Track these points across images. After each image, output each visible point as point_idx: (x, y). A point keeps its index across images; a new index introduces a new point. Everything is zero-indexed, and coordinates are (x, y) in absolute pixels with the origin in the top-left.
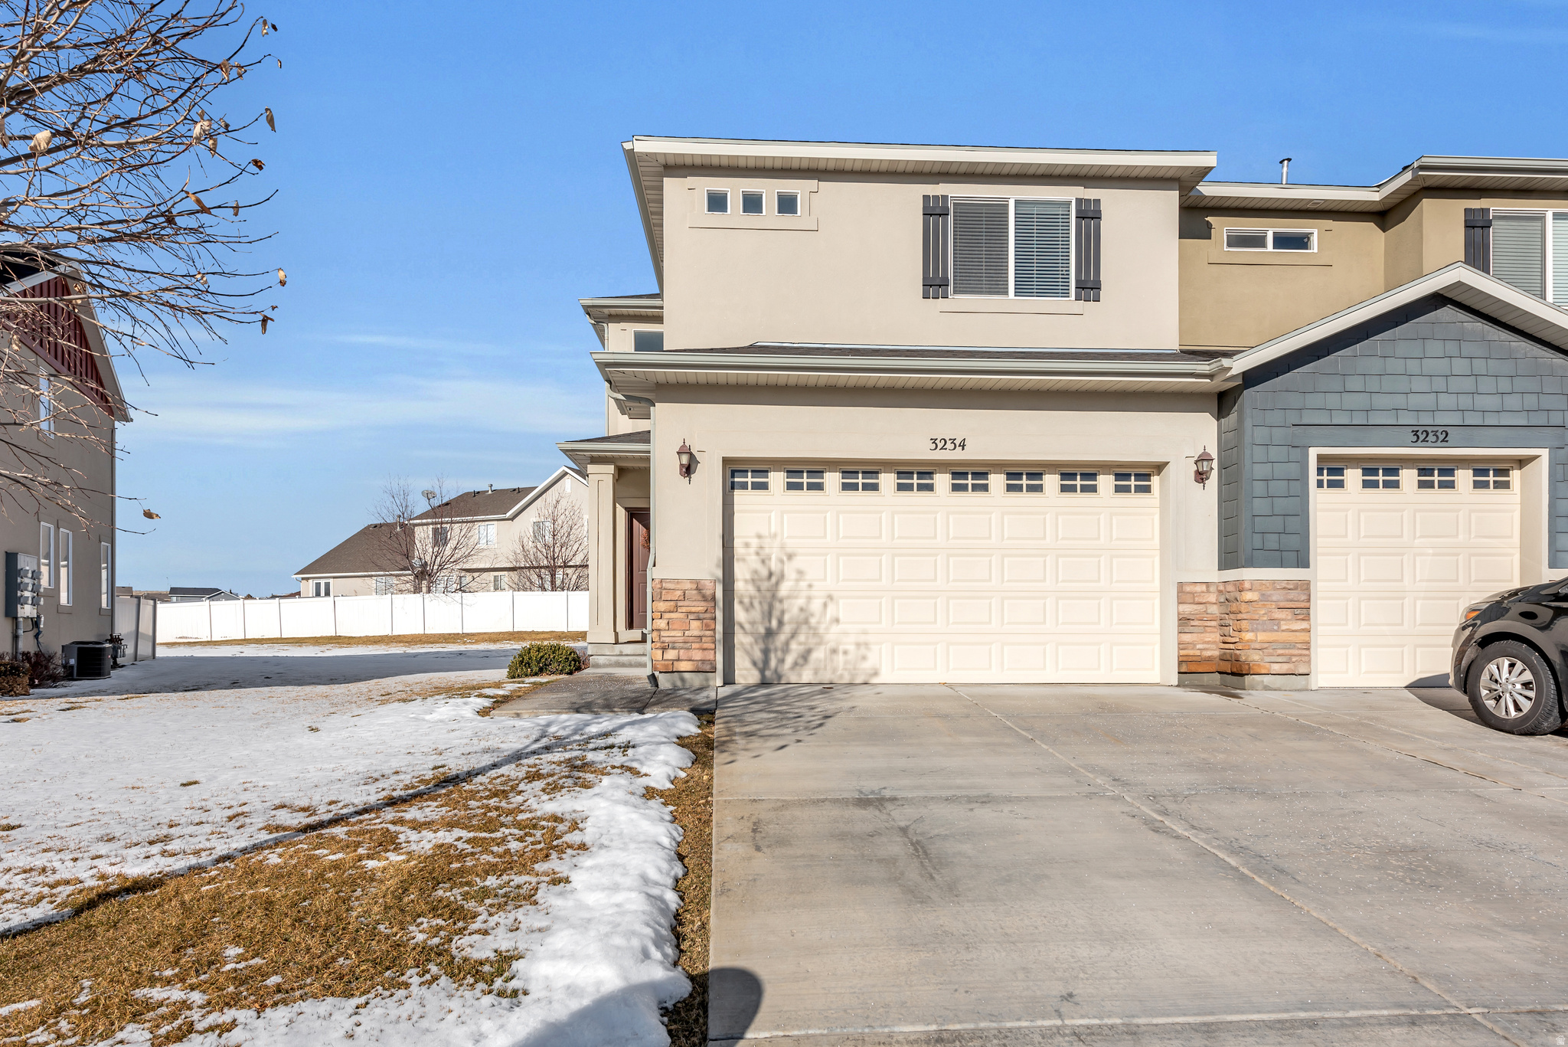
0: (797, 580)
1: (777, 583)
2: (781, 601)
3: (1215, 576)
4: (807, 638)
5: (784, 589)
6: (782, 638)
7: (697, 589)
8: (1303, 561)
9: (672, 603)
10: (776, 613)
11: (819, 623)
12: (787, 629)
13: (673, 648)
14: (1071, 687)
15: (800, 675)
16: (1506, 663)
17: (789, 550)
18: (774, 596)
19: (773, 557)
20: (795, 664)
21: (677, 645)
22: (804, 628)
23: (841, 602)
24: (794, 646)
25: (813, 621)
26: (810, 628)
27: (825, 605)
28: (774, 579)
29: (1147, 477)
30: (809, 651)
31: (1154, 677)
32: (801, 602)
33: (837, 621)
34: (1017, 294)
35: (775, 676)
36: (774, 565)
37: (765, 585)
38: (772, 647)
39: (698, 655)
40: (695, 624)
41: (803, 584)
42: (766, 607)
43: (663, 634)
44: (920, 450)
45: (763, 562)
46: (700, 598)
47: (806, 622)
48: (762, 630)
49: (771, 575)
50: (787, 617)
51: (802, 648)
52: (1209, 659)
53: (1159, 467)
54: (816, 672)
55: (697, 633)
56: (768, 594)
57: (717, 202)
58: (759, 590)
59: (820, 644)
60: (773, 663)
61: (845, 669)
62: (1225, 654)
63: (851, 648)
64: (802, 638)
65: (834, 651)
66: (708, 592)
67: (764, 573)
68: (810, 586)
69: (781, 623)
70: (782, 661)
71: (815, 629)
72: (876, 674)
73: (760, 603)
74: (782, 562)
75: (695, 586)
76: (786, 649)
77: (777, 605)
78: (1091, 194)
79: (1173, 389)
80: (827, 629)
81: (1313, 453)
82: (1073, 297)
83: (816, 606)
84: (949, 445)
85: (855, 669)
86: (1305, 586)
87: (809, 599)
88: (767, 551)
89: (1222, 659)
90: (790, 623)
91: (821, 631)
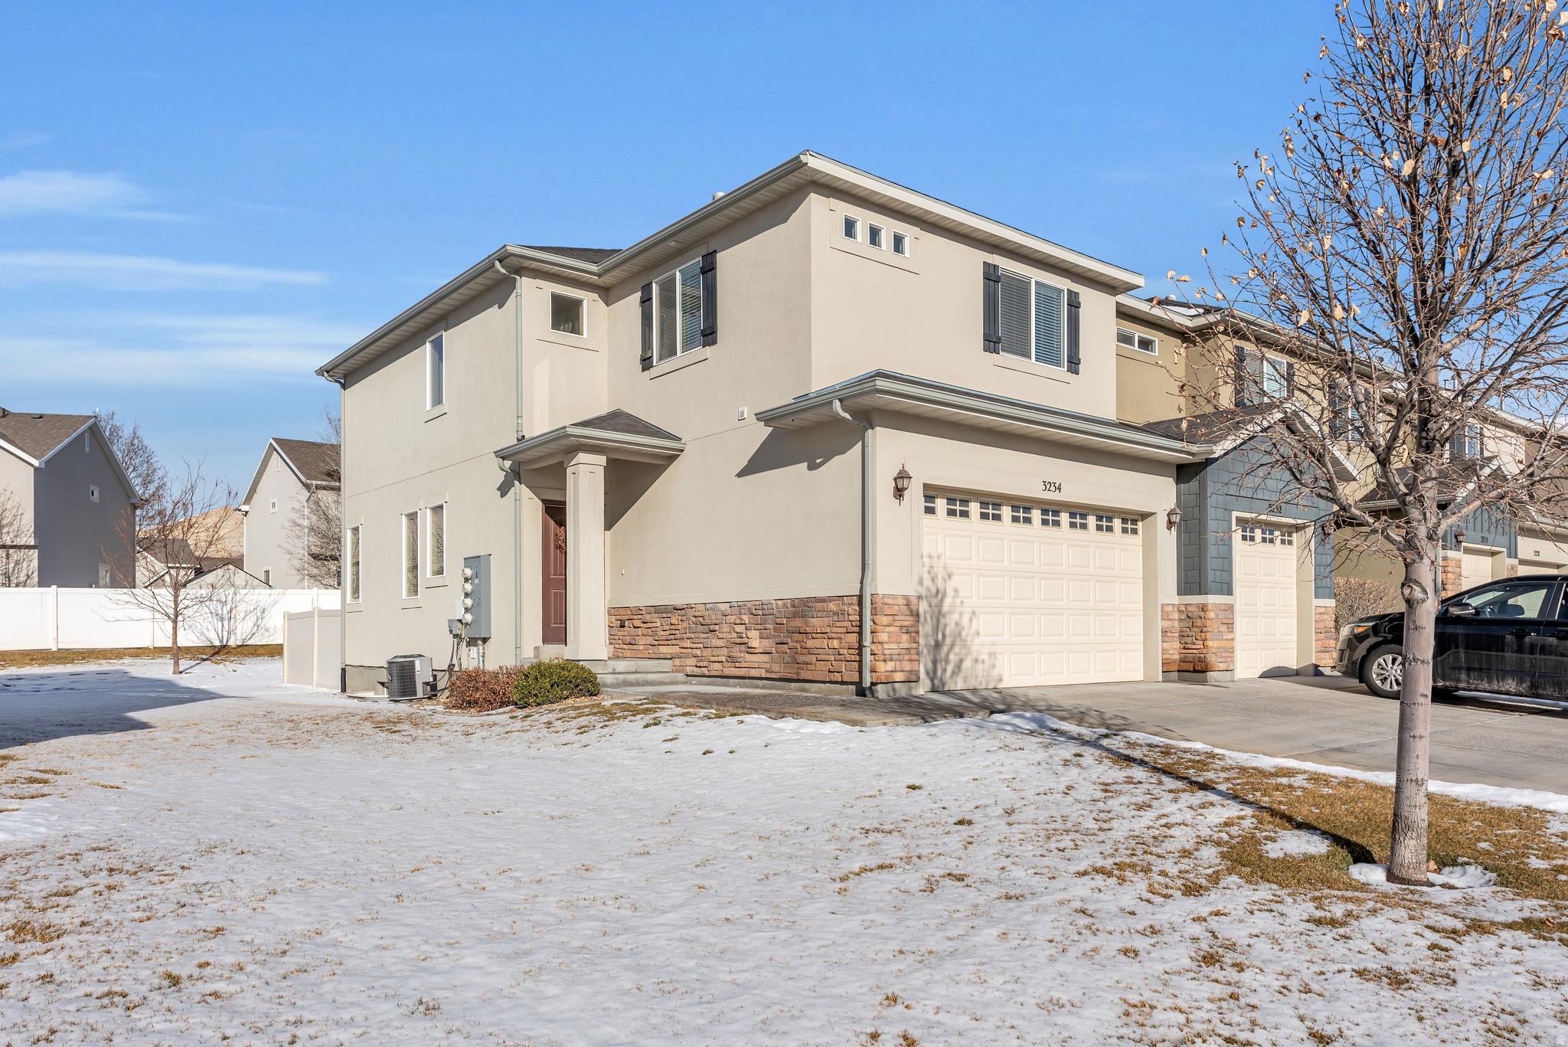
0: (954, 597)
1: (942, 600)
2: (944, 616)
3: (1175, 599)
4: (960, 650)
5: (947, 602)
6: (945, 649)
7: (907, 605)
8: (1230, 592)
9: (891, 618)
10: (941, 627)
11: (967, 636)
12: (948, 641)
13: (891, 660)
14: (1128, 685)
15: (956, 683)
16: (1389, 658)
17: (949, 570)
18: (940, 612)
19: (940, 576)
20: (953, 673)
21: (894, 657)
22: (958, 639)
23: (981, 616)
24: (952, 657)
25: (964, 634)
26: (962, 640)
27: (971, 620)
28: (940, 596)
29: (1134, 522)
30: (961, 661)
31: (1139, 676)
32: (956, 617)
33: (978, 633)
34: (1037, 359)
35: (940, 685)
36: (940, 583)
37: (934, 601)
38: (938, 658)
39: (907, 666)
40: (905, 637)
41: (958, 601)
42: (935, 622)
43: (886, 646)
44: (1034, 490)
45: (933, 580)
46: (909, 613)
47: (959, 635)
48: (932, 643)
49: (938, 591)
50: (948, 631)
51: (957, 658)
52: (1174, 661)
53: (1144, 516)
54: (965, 680)
55: (906, 646)
56: (936, 610)
57: (850, 227)
58: (930, 606)
59: (968, 654)
60: (939, 672)
61: (983, 676)
62: (1185, 657)
63: (986, 657)
64: (957, 649)
65: (976, 661)
66: (914, 608)
67: (934, 590)
68: (962, 603)
69: (944, 636)
70: (944, 670)
71: (965, 641)
72: (1001, 680)
73: (931, 617)
74: (945, 580)
75: (905, 602)
76: (947, 661)
77: (942, 620)
78: (1076, 287)
79: (1150, 456)
80: (972, 641)
81: (1235, 514)
82: (1066, 369)
83: (965, 621)
84: (1053, 488)
85: (988, 676)
86: (1230, 608)
87: (961, 613)
88: (935, 570)
89: (1182, 661)
90: (950, 635)
91: (969, 643)
